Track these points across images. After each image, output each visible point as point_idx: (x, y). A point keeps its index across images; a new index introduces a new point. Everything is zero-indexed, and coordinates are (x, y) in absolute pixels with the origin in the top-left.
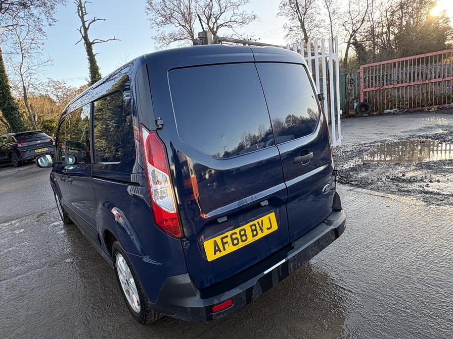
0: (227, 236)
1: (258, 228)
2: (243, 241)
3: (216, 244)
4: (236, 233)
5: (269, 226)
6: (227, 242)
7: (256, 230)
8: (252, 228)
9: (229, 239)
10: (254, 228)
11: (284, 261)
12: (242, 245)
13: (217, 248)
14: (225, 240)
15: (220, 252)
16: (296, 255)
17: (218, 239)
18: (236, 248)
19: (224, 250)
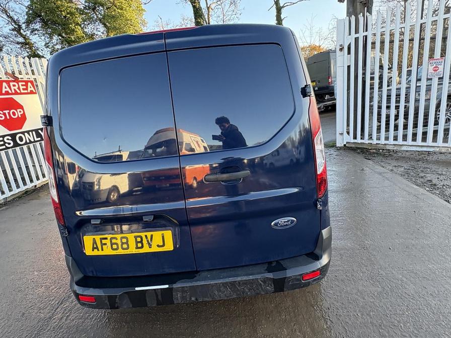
0: (106, 239)
1: (145, 241)
2: (123, 249)
3: (94, 242)
4: (116, 239)
5: (161, 244)
6: (105, 244)
7: (141, 242)
8: (136, 240)
9: (108, 242)
10: (139, 239)
11: (167, 286)
12: (120, 252)
13: (95, 246)
14: (104, 241)
15: (98, 250)
16: (186, 287)
17: (97, 238)
18: (114, 253)
19: (102, 250)
